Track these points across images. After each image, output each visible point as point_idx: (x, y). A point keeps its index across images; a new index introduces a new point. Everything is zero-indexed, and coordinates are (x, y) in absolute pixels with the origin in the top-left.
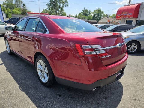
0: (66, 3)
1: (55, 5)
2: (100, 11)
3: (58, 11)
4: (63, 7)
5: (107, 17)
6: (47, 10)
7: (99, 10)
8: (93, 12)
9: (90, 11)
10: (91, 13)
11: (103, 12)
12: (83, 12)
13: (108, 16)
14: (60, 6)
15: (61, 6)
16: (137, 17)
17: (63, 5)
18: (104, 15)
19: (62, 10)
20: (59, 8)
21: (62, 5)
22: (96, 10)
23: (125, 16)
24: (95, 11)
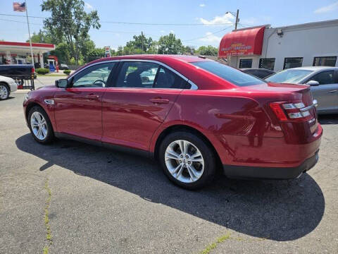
0: (93, 21)
1: (67, 24)
2: (174, 40)
3: (75, 37)
4: (87, 29)
5: (190, 52)
6: (45, 34)
7: (171, 37)
8: (158, 41)
9: (151, 39)
10: (154, 44)
11: (179, 41)
12: (134, 40)
13: (192, 51)
14: (79, 26)
15: (81, 27)
16: (260, 53)
17: (88, 24)
18: (183, 47)
19: (85, 35)
20: (78, 30)
21: (83, 23)
22: (165, 37)
23: (238, 51)
24: (161, 38)
